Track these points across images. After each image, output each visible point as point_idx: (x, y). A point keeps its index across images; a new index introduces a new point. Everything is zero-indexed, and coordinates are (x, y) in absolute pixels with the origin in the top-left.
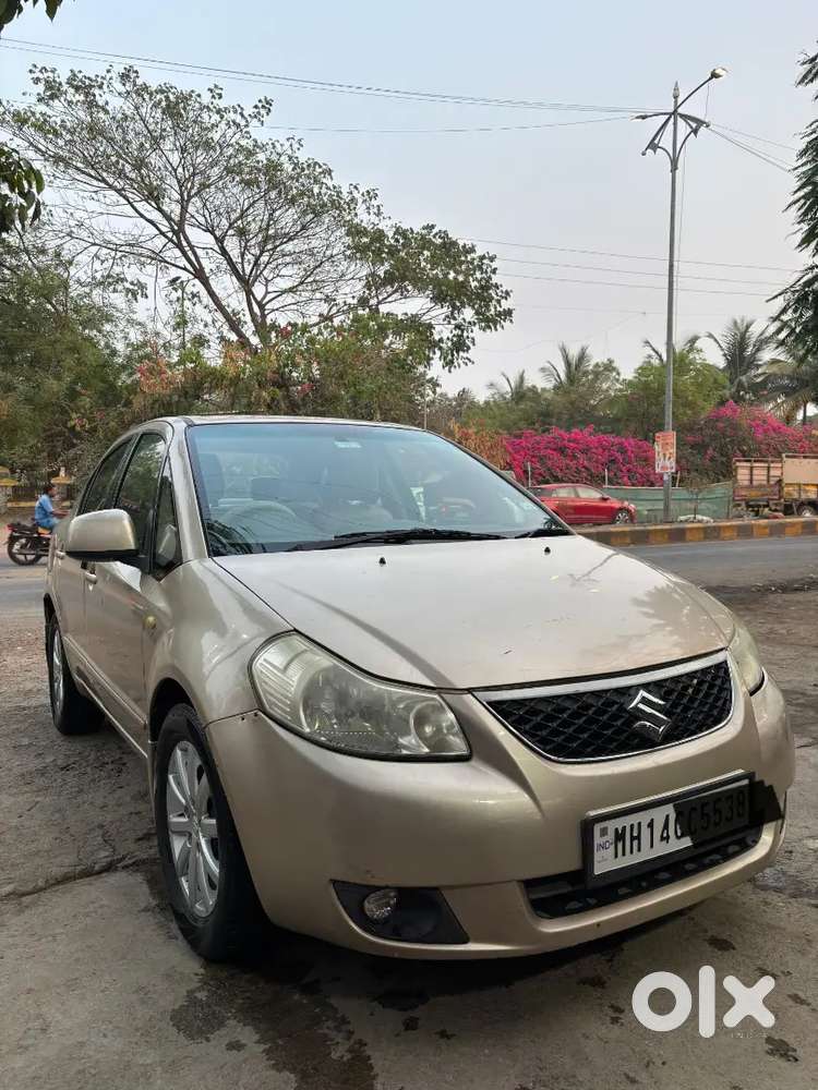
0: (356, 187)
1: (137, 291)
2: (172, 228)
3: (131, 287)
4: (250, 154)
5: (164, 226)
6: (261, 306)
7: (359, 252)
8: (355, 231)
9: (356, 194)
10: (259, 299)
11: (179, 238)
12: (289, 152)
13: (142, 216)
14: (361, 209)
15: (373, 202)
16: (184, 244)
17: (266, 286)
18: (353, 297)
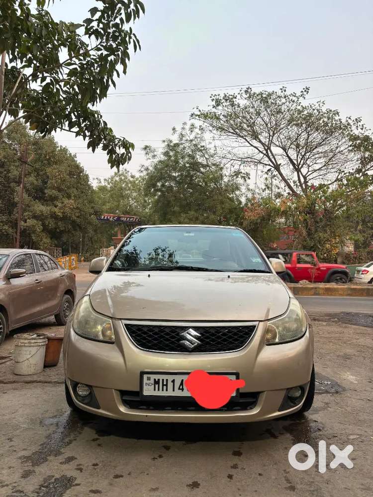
0: (350, 118)
1: (246, 176)
2: (265, 149)
3: (244, 175)
4: (300, 112)
5: (262, 148)
6: (305, 178)
7: (357, 148)
8: (354, 138)
9: (350, 121)
10: (304, 175)
11: (267, 152)
12: (318, 108)
13: (252, 145)
14: (354, 128)
15: (359, 123)
16: (270, 154)
17: (308, 168)
18: (353, 169)
